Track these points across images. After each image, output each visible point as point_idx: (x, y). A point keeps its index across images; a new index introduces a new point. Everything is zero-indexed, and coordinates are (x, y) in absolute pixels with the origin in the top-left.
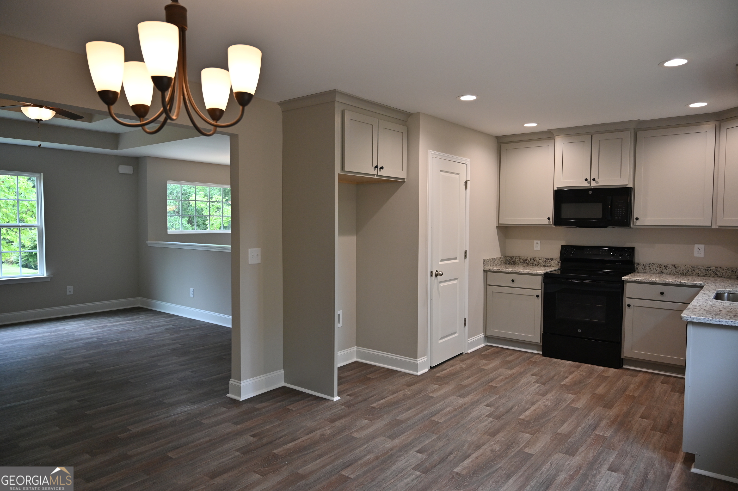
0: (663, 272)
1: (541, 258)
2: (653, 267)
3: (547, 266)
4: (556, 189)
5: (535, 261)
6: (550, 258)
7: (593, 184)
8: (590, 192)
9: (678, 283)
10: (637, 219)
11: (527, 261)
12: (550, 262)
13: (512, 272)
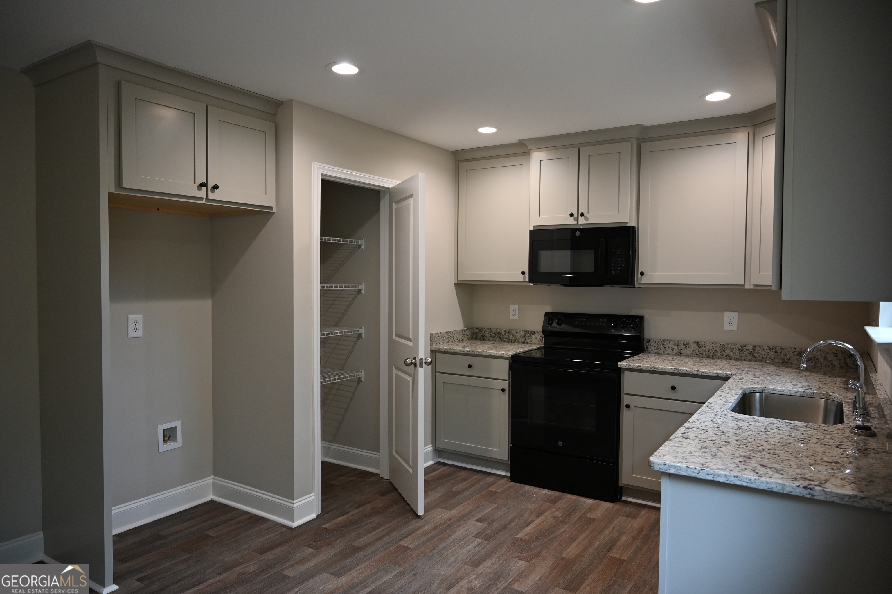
0: (682, 352)
1: (518, 331)
2: (669, 346)
3: (527, 343)
4: (532, 228)
5: (511, 336)
6: (531, 331)
7: (582, 221)
8: (578, 234)
9: (695, 373)
10: (642, 274)
11: (500, 334)
12: (530, 336)
13: (468, 353)
